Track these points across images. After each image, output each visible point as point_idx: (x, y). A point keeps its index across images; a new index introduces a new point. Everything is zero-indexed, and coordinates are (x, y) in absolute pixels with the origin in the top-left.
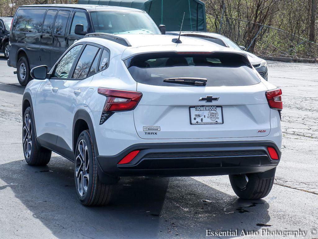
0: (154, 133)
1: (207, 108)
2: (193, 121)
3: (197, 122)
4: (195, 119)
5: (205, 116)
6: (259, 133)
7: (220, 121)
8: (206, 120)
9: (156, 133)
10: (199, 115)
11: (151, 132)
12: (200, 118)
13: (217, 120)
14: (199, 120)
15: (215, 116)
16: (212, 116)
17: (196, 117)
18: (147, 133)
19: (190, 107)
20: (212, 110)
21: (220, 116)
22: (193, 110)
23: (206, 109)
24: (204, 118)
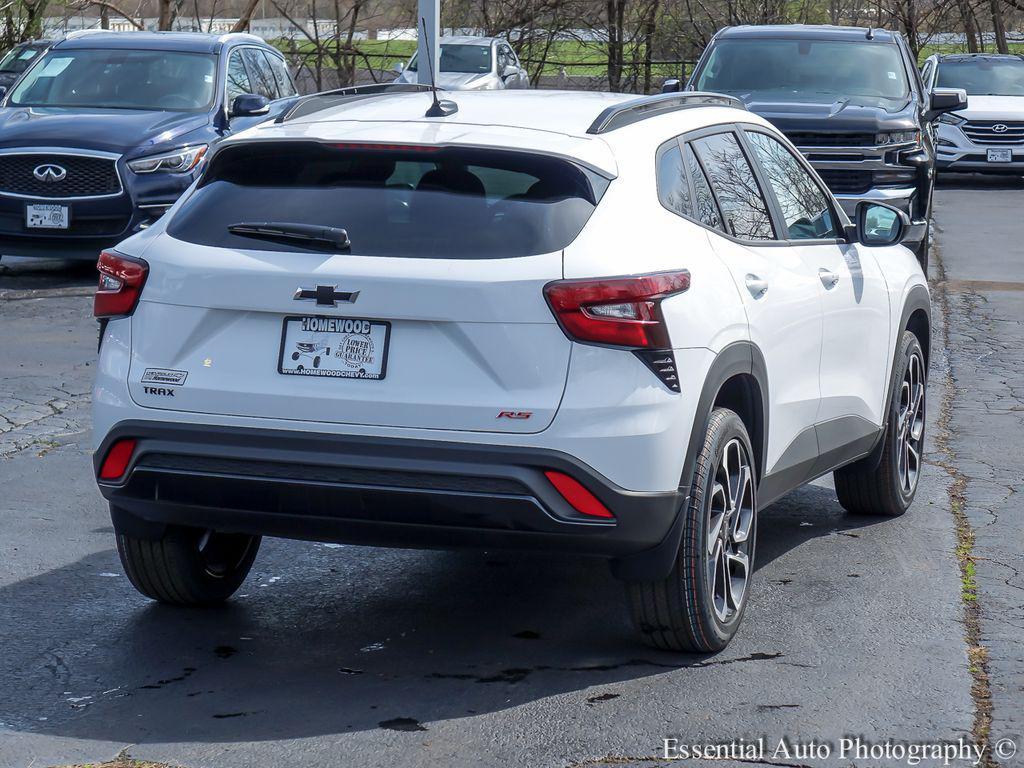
0: (167, 392)
1: (340, 326)
2: (289, 364)
3: (301, 367)
4: (295, 356)
5: (328, 349)
6: (504, 419)
7: (374, 369)
8: (329, 363)
9: (171, 393)
10: (310, 346)
11: (158, 386)
12: (314, 355)
13: (365, 366)
14: (306, 360)
15: (361, 352)
16: (353, 349)
17: (300, 352)
18: (149, 390)
19: (289, 318)
20: (353, 332)
21: (378, 354)
22: (295, 328)
23: (335, 327)
24: (324, 358)
